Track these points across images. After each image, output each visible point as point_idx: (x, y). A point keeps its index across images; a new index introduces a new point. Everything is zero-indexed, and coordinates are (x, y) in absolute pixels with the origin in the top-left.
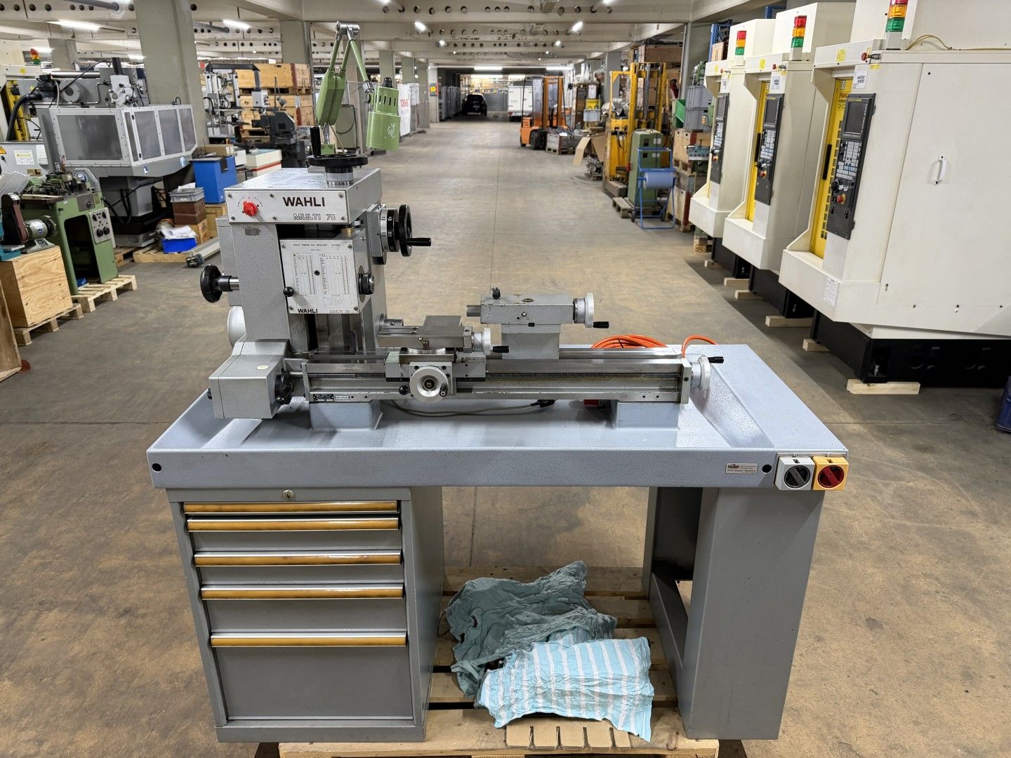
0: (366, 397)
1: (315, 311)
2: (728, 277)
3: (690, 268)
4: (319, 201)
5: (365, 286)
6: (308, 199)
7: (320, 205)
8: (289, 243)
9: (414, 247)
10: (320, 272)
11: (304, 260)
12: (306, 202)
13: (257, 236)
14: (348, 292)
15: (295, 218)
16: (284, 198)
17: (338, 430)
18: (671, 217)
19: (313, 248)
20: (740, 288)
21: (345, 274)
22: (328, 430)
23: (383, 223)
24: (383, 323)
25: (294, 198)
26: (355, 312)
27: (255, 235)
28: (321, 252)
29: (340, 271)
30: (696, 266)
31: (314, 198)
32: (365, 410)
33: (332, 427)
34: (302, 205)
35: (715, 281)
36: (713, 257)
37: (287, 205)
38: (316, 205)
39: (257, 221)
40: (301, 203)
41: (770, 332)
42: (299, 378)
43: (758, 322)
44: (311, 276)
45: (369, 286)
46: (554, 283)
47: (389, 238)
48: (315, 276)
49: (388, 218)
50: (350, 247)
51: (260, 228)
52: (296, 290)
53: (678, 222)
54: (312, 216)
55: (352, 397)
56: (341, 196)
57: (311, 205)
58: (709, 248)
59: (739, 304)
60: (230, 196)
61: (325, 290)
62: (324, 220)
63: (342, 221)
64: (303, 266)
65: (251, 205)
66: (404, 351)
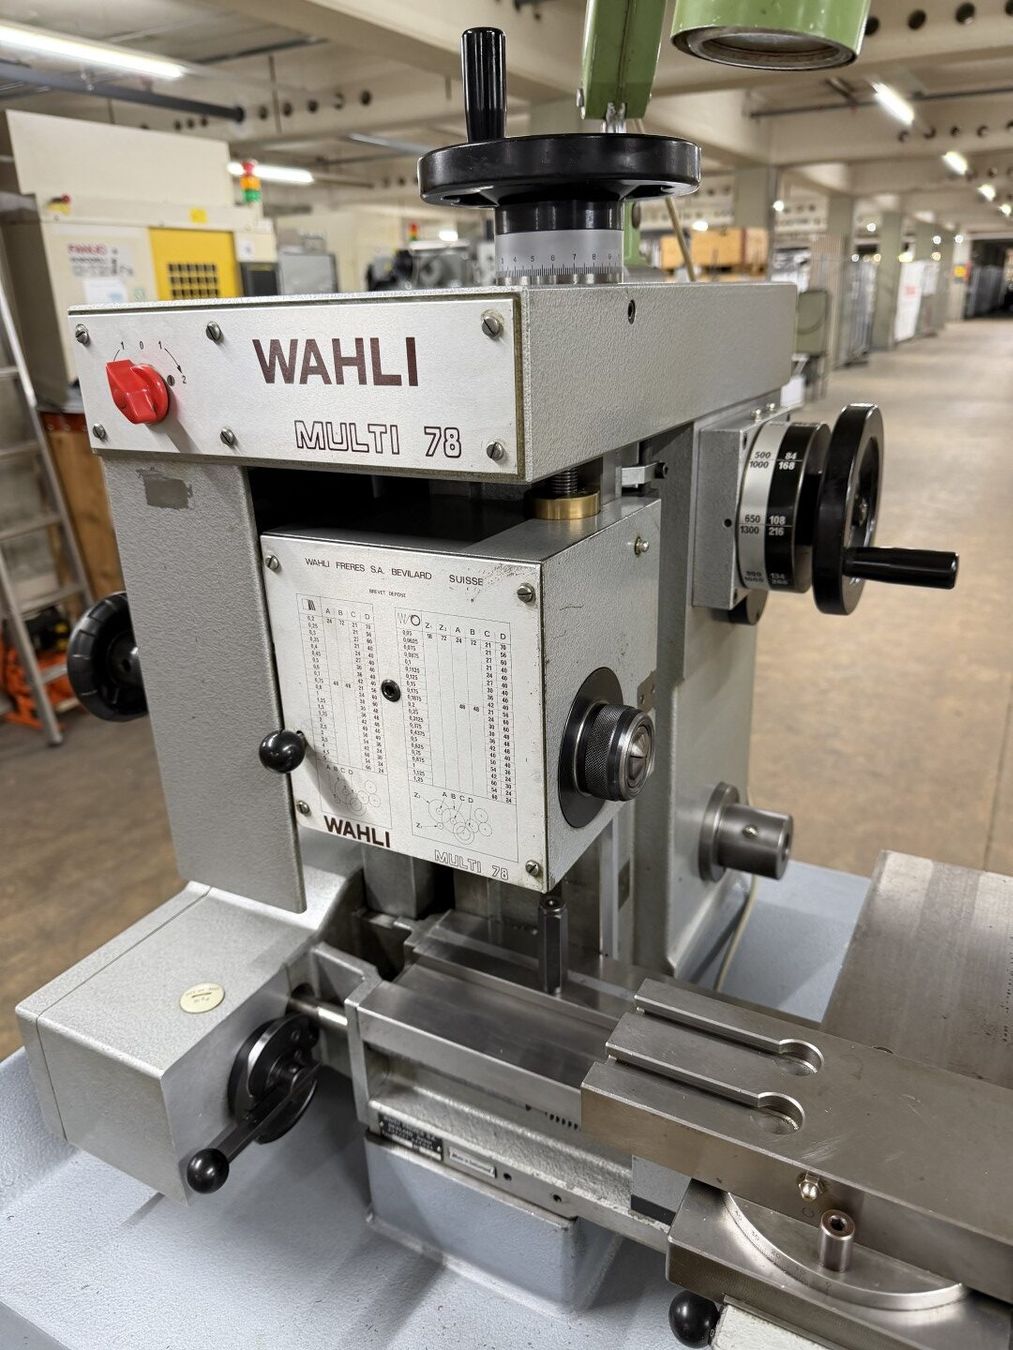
0: (557, 1198)
1: (381, 838)
4: (394, 362)
5: (596, 763)
6: (348, 350)
7: (395, 380)
8: (291, 548)
9: (871, 585)
10: (404, 693)
11: (346, 630)
12: (341, 362)
13: (181, 513)
14: (502, 788)
15: (302, 441)
16: (257, 344)
17: (452, 1264)
19: (375, 580)
21: (498, 713)
22: (417, 1246)
23: (757, 480)
24: (716, 820)
25: (294, 344)
26: (531, 883)
27: (175, 507)
28: (408, 606)
29: (482, 701)
31: (375, 342)
33: (428, 1236)
34: (327, 381)
37: (270, 378)
38: (381, 380)
39: (173, 449)
40: (321, 370)
44: (369, 702)
45: (613, 769)
47: (770, 541)
48: (384, 703)
49: (781, 455)
50: (525, 596)
51: (194, 478)
52: (313, 739)
54: (364, 436)
55: (507, 1176)
56: (492, 330)
57: (363, 380)
60: (83, 338)
61: (419, 766)
62: (411, 456)
63: (492, 467)
64: (340, 659)
65: (147, 376)
66: (709, 1202)
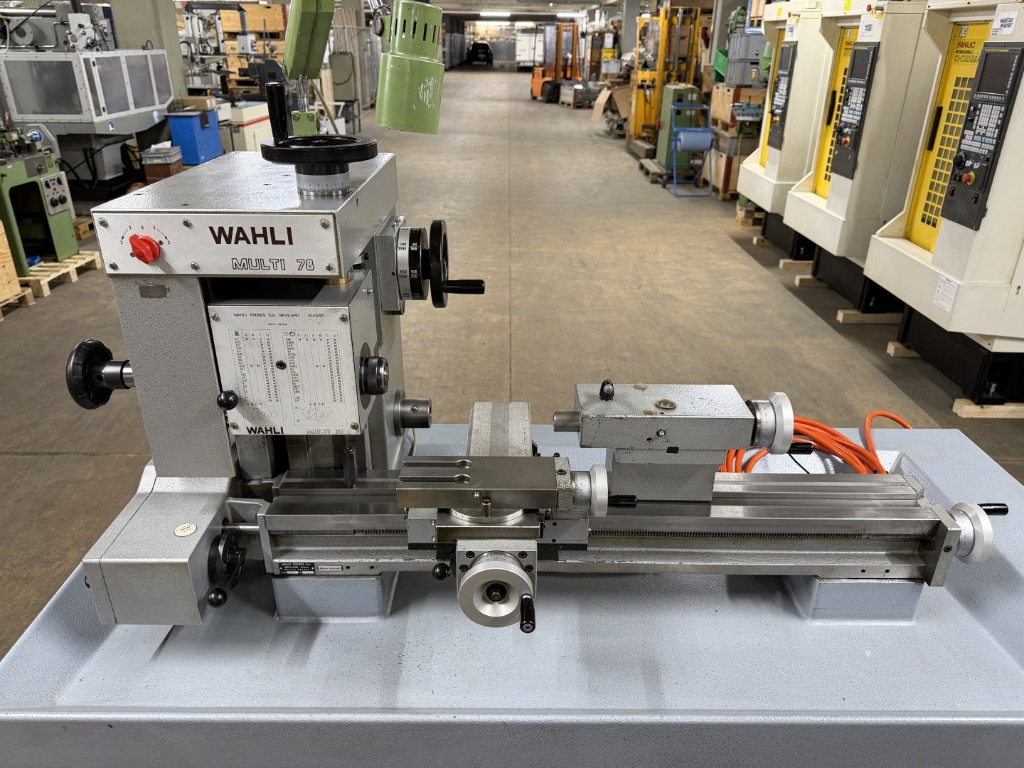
0: (372, 567)
1: (278, 430)
2: (782, 258)
3: (736, 246)
4: (281, 235)
5: (372, 381)
6: (259, 231)
7: (283, 243)
8: (224, 311)
9: (450, 295)
10: (288, 365)
11: (257, 342)
12: (255, 236)
13: (163, 300)
14: (337, 397)
15: (235, 267)
16: (211, 229)
17: (324, 620)
18: (706, 183)
19: (272, 320)
20: (802, 272)
21: (334, 367)
22: (305, 620)
23: (403, 254)
24: (399, 408)
25: (231, 229)
26: (354, 432)
27: (159, 297)
28: (288, 329)
29: (325, 360)
30: (743, 242)
31: (272, 229)
32: (371, 588)
33: (310, 613)
34: (248, 242)
35: (769, 263)
36: (763, 233)
37: (218, 241)
38: (275, 242)
39: (161, 272)
40: (245, 238)
41: (845, 329)
42: (254, 535)
43: (829, 317)
44: (269, 371)
45: (379, 382)
46: (582, 262)
47: (412, 280)
48: (278, 371)
49: (411, 244)
50: (343, 319)
51: (169, 284)
52: (240, 393)
53: (715, 190)
54: (267, 263)
55: (348, 567)
56: (325, 226)
57: (266, 242)
58: (756, 222)
59: (800, 292)
60: (104, 224)
61: (297, 395)
62: (292, 270)
63: (328, 273)
64: (253, 353)
65: (147, 241)
66: (445, 515)
